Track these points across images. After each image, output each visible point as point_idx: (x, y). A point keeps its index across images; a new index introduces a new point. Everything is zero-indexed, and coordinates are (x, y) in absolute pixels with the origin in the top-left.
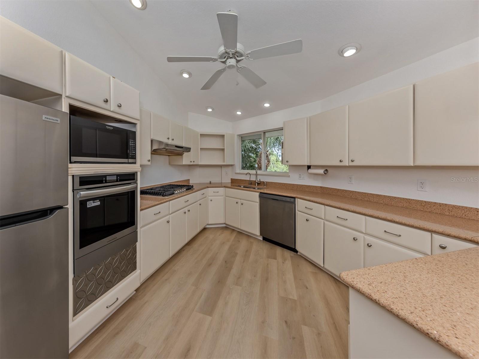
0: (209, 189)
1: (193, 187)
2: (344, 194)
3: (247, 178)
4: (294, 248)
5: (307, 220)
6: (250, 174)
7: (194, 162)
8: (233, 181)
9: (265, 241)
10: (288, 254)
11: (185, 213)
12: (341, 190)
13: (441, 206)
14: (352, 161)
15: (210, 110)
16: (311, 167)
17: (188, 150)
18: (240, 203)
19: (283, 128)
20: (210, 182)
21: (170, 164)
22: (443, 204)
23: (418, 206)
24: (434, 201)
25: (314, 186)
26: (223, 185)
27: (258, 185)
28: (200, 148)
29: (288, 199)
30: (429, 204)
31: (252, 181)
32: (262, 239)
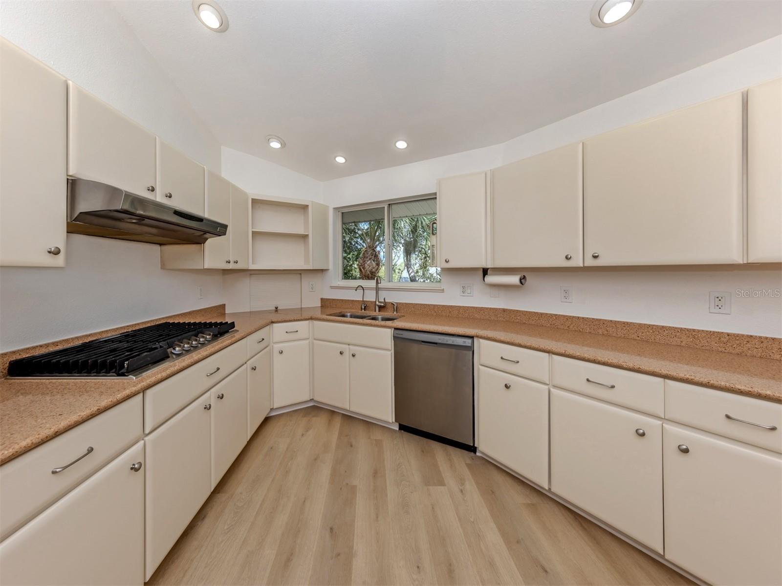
0: (275, 325)
1: (234, 327)
2: (554, 322)
3: (357, 296)
4: (472, 445)
5: (507, 387)
6: (362, 287)
7: (236, 262)
8: (325, 304)
9: (404, 431)
10: (459, 457)
11: (208, 408)
12: (547, 314)
13: (762, 342)
14: (595, 257)
15: (275, 145)
16: (489, 272)
17: (219, 229)
18: (347, 355)
19: (435, 194)
20: (276, 308)
21: (163, 267)
22: (767, 338)
23: (713, 343)
24: (747, 334)
25: (490, 308)
26: (306, 315)
27: (379, 311)
28: (253, 233)
29: (460, 341)
30: (737, 338)
31: (367, 301)
32: (398, 429)
